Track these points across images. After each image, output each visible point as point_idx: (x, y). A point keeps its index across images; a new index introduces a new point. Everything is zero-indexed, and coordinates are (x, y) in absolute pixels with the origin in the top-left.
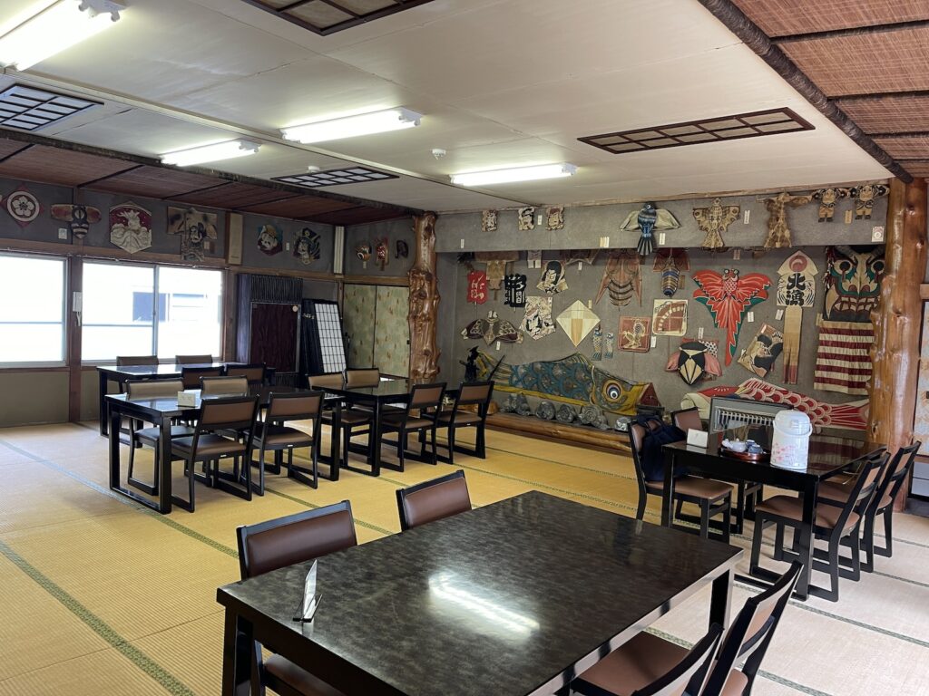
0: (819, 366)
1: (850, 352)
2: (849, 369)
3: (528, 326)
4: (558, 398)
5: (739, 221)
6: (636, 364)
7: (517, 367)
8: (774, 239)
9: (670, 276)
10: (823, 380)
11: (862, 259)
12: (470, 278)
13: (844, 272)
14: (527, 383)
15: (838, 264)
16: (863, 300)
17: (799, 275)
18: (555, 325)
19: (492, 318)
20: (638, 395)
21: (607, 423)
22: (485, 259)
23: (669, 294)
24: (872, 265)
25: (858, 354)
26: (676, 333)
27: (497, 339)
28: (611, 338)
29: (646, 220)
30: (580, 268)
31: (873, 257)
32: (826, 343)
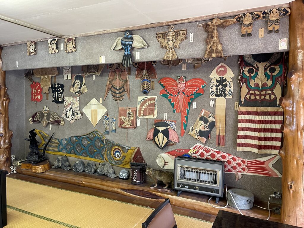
0: (239, 136)
1: (258, 126)
2: (258, 137)
3: (66, 115)
4: (86, 158)
5: (186, 41)
6: (129, 136)
7: (62, 140)
8: (211, 52)
9: (146, 82)
10: (242, 145)
11: (261, 66)
12: (32, 87)
13: (250, 75)
14: (68, 149)
15: (246, 70)
16: (264, 92)
17: (223, 78)
18: (82, 113)
19: (46, 110)
20: (131, 156)
21: (115, 173)
22: (39, 75)
23: (145, 93)
24: (268, 69)
25: (263, 128)
26: (151, 117)
27: (49, 123)
28: (114, 121)
29: (126, 43)
30: (94, 78)
31: (268, 65)
32: (243, 121)
